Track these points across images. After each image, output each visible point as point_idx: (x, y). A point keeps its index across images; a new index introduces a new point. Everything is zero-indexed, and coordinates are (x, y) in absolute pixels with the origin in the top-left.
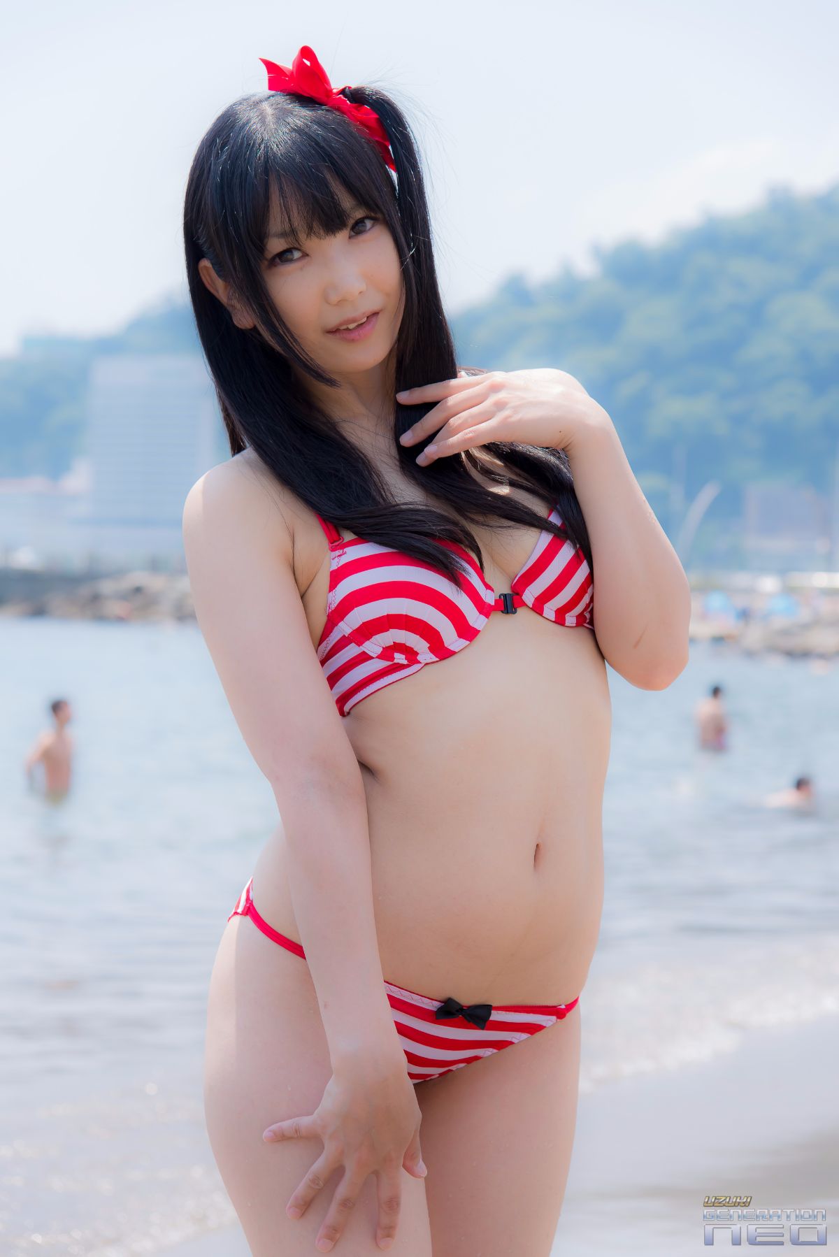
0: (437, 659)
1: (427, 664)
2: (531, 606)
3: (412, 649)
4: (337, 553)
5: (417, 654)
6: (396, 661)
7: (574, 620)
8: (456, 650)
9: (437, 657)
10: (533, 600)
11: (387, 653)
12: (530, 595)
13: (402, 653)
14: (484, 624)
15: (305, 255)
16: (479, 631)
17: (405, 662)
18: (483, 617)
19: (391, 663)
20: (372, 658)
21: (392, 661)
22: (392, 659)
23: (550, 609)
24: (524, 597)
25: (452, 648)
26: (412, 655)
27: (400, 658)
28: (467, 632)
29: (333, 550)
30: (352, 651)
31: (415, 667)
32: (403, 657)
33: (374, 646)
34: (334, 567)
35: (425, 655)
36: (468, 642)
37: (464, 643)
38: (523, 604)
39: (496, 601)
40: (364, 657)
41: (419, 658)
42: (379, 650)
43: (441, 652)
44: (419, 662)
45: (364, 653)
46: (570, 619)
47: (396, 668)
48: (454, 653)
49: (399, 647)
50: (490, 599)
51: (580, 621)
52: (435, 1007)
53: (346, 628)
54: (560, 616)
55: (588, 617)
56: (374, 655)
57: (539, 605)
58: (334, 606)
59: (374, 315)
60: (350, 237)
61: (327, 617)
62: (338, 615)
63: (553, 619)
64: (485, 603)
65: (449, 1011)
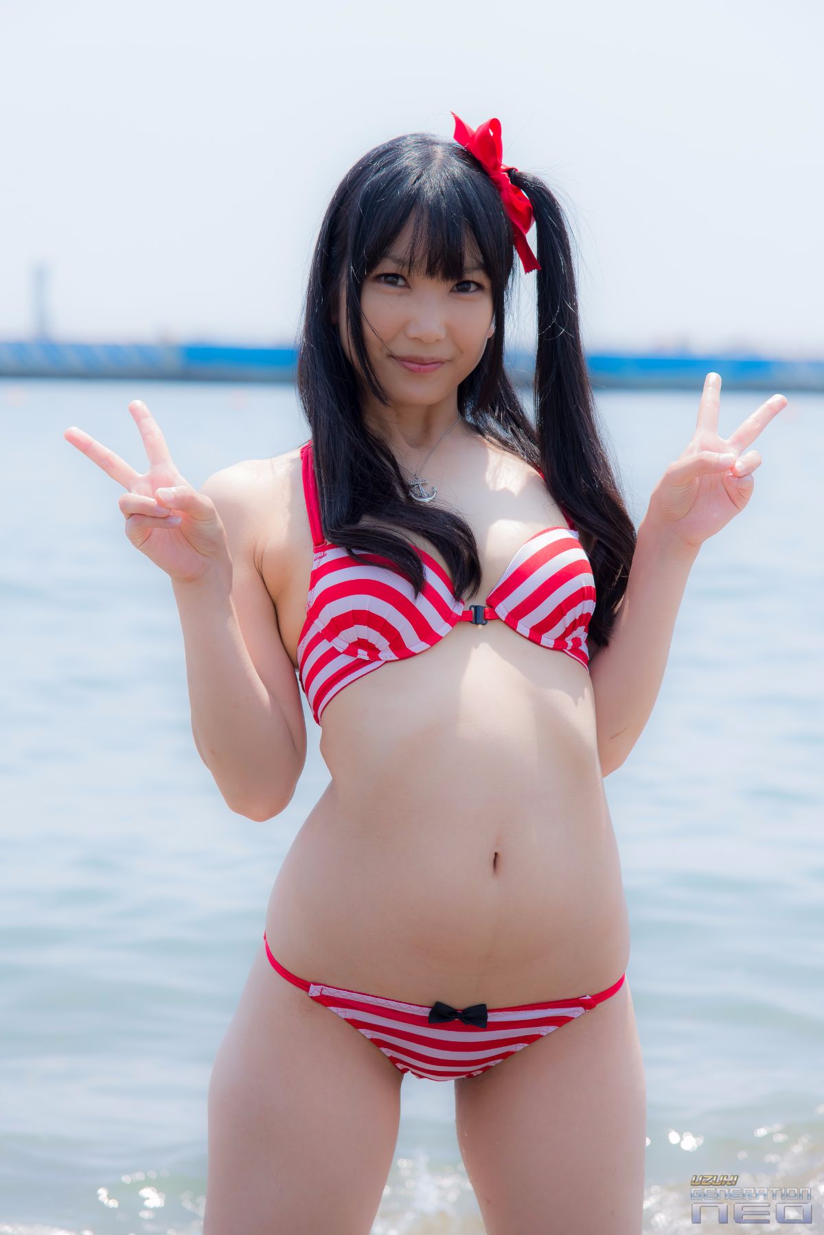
0: (397, 658)
1: (387, 662)
2: (504, 619)
3: (373, 645)
4: (319, 554)
5: (379, 651)
6: (359, 657)
7: (551, 644)
8: (416, 652)
9: (397, 656)
10: (506, 614)
11: (352, 649)
13: (364, 649)
14: (449, 631)
16: (442, 637)
17: (367, 658)
18: (448, 625)
19: (355, 659)
20: (338, 654)
21: (356, 657)
22: (355, 654)
23: (525, 625)
24: (497, 610)
25: (413, 649)
26: (374, 652)
27: (363, 654)
28: (429, 636)
29: (316, 551)
30: (323, 647)
31: (376, 664)
32: (366, 653)
33: (342, 641)
34: (315, 568)
35: (387, 654)
36: (428, 646)
37: (424, 646)
38: (495, 617)
39: (464, 612)
40: (332, 654)
41: (380, 655)
42: (345, 646)
44: (380, 660)
45: (333, 649)
46: (548, 639)
47: (360, 664)
48: (413, 654)
49: (362, 643)
50: (458, 610)
51: (559, 645)
52: (425, 1012)
53: (320, 624)
54: (535, 635)
55: (570, 644)
56: (341, 651)
57: (512, 621)
58: (311, 605)
59: (440, 362)
60: (451, 291)
61: (305, 617)
62: (313, 613)
63: (528, 636)
64: (451, 612)
65: (441, 1015)
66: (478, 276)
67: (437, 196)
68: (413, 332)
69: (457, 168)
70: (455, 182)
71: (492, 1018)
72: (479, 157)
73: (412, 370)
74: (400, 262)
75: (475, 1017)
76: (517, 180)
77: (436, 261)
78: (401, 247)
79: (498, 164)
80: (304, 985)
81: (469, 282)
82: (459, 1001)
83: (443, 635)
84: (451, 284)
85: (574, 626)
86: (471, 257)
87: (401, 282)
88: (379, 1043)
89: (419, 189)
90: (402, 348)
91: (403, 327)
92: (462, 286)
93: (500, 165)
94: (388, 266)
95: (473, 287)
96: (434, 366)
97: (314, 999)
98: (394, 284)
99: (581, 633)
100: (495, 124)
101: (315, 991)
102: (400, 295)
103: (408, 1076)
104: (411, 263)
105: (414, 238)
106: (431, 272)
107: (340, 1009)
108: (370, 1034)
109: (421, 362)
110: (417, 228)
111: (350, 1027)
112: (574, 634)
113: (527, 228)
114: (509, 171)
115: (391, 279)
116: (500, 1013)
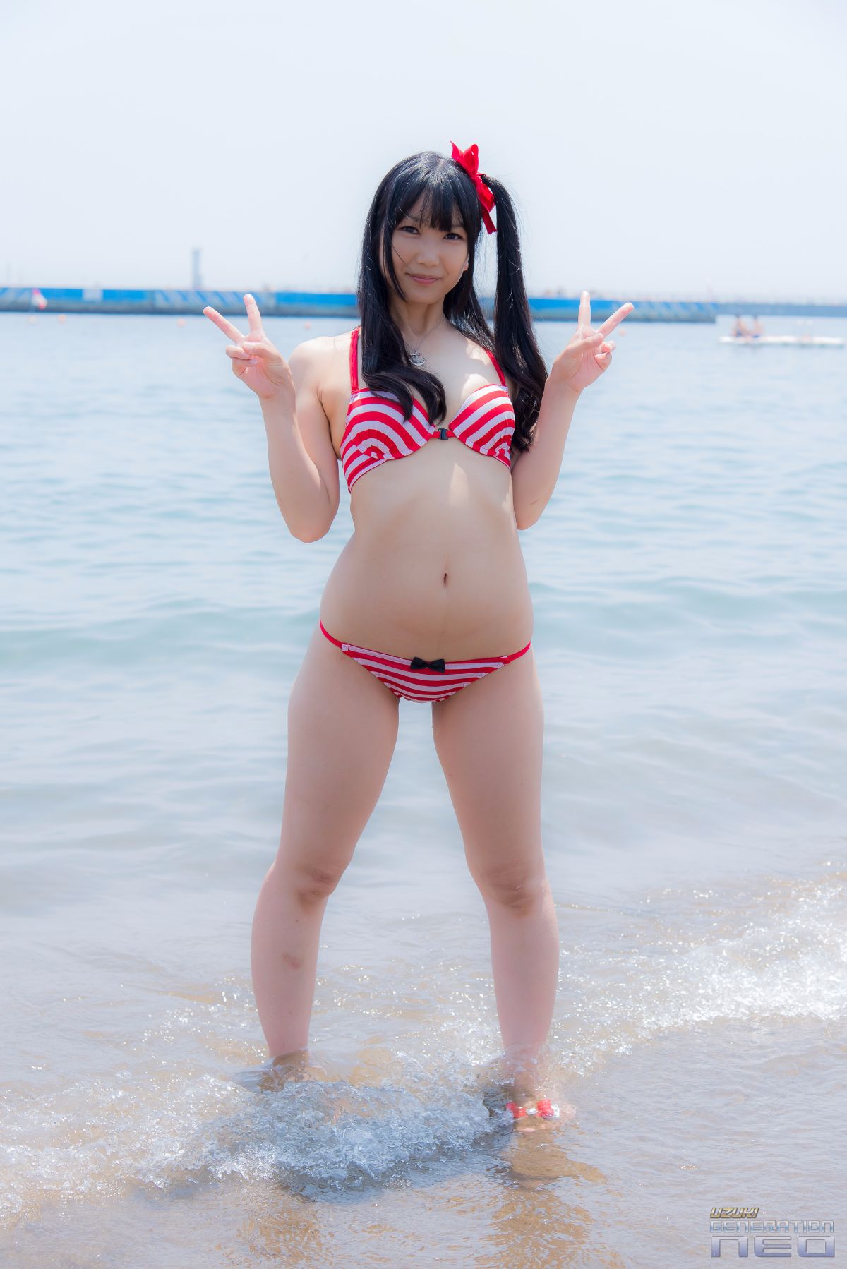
0: (394, 459)
1: (388, 460)
2: (458, 437)
3: (380, 450)
4: (355, 395)
5: (383, 454)
6: (372, 456)
7: (486, 452)
8: (405, 455)
10: (460, 434)
11: (368, 452)
12: (458, 431)
13: (375, 452)
14: (424, 443)
15: (419, 233)
16: (420, 447)
17: (376, 457)
18: (424, 440)
19: (370, 458)
20: (361, 454)
22: (370, 455)
23: (471, 441)
24: (454, 432)
25: (403, 453)
26: (380, 454)
27: (374, 455)
28: (413, 446)
29: (353, 393)
30: (353, 449)
31: (382, 461)
32: (376, 454)
33: (363, 446)
34: (351, 403)
35: (388, 455)
36: (412, 452)
37: (410, 451)
38: (454, 436)
39: (434, 432)
40: (357, 454)
41: (384, 456)
42: (365, 449)
43: (397, 455)
44: (383, 458)
45: (358, 450)
46: (484, 449)
47: (372, 461)
48: (403, 456)
49: (374, 449)
50: (431, 431)
51: (491, 453)
52: (409, 663)
53: (352, 436)
54: (476, 447)
55: (498, 453)
56: (362, 452)
57: (463, 438)
58: (348, 424)
59: (435, 279)
60: (444, 238)
61: (344, 431)
62: (348, 429)
63: (472, 447)
64: (427, 432)
65: (418, 665)
66: (459, 231)
67: (439, 185)
68: (420, 260)
69: (452, 170)
70: (450, 177)
71: (448, 667)
72: (465, 166)
73: (419, 282)
74: (415, 219)
75: (438, 666)
76: (486, 181)
77: (436, 220)
78: (417, 210)
79: (475, 171)
80: (339, 644)
81: (455, 235)
82: (429, 657)
83: (421, 446)
84: (444, 234)
85: (500, 442)
86: (456, 219)
87: (415, 231)
88: (383, 680)
89: (428, 179)
90: (415, 269)
91: (415, 257)
92: (451, 236)
93: (477, 172)
94: (408, 222)
95: (456, 237)
96: (431, 281)
97: (345, 653)
98: (411, 232)
99: (505, 446)
100: (475, 148)
101: (345, 648)
102: (414, 238)
103: (402, 699)
104: (421, 220)
105: (424, 205)
106: (433, 225)
107: (360, 659)
108: (377, 675)
109: (424, 277)
110: (426, 200)
111: (365, 670)
112: (500, 447)
113: (490, 209)
114: (482, 175)
115: (410, 229)
116: (453, 665)
